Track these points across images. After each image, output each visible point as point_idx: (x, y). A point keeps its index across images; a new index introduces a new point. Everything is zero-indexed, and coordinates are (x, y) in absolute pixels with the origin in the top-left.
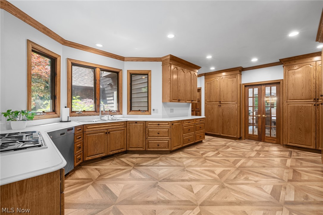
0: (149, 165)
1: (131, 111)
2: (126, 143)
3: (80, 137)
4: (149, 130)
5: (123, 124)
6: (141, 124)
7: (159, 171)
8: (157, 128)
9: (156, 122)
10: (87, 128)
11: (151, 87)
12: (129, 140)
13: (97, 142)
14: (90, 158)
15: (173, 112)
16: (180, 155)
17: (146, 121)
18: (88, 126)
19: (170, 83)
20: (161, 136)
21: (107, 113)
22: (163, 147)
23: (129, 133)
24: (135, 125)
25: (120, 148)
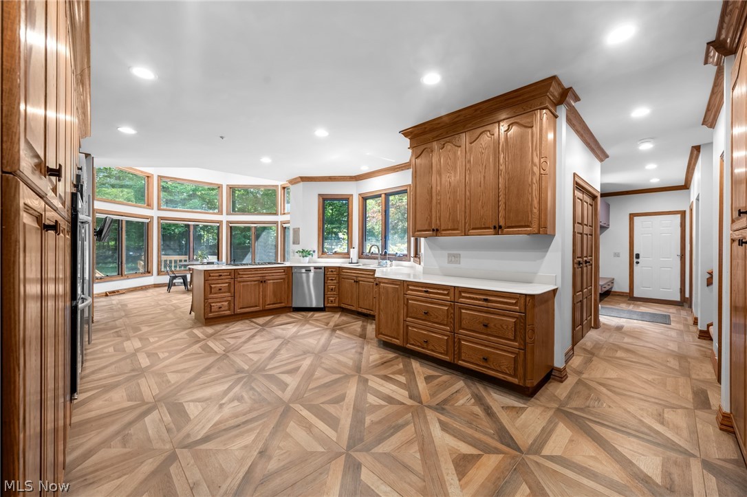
3: (334, 278)
10: (342, 272)
13: (348, 289)
14: (344, 306)
15: (459, 262)
18: (343, 269)
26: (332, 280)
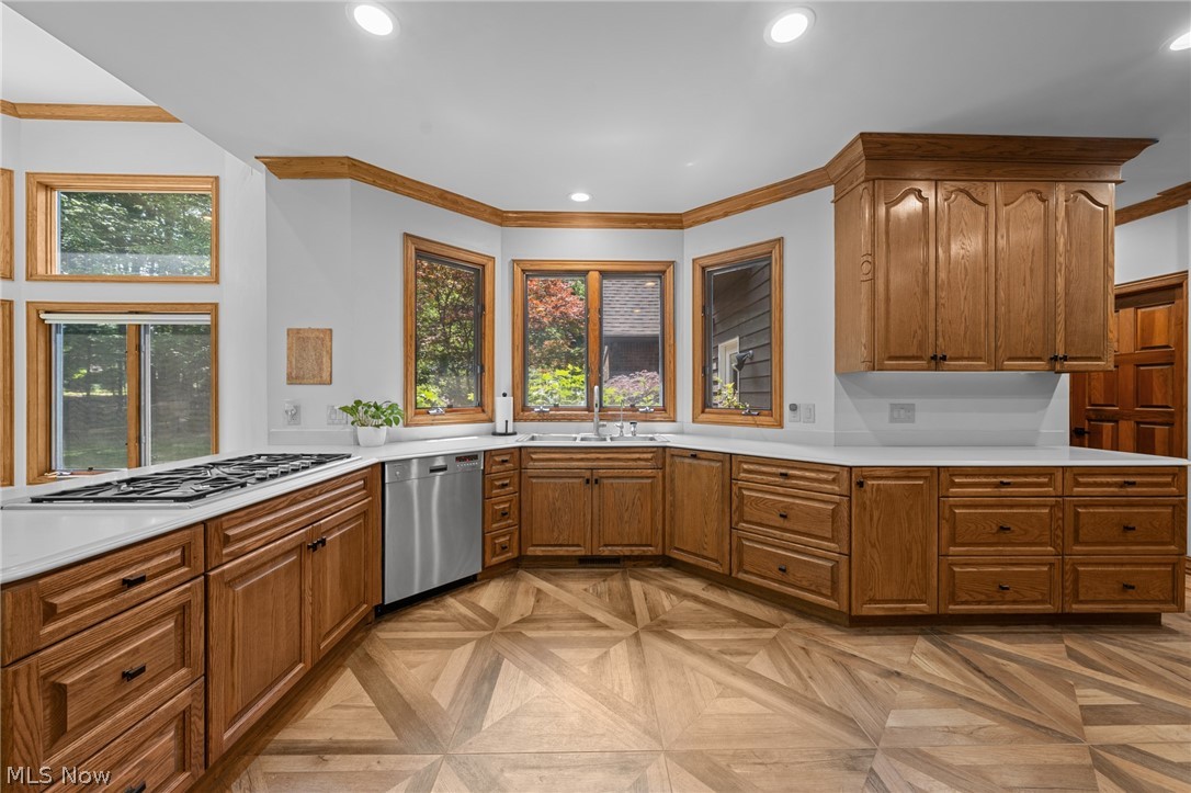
0: (702, 645)
1: (707, 410)
2: (660, 527)
3: (507, 481)
4: (745, 492)
5: (649, 456)
6: (713, 464)
7: (721, 696)
8: (780, 490)
9: (774, 462)
10: (532, 459)
11: (781, 310)
12: (672, 518)
13: (558, 504)
14: (539, 551)
15: (911, 420)
16: (903, 659)
17: (731, 454)
18: (535, 453)
19: (870, 276)
20: (795, 528)
21: (619, 415)
22: (805, 583)
23: (673, 491)
24: (690, 464)
25: (636, 540)
26: (504, 486)
